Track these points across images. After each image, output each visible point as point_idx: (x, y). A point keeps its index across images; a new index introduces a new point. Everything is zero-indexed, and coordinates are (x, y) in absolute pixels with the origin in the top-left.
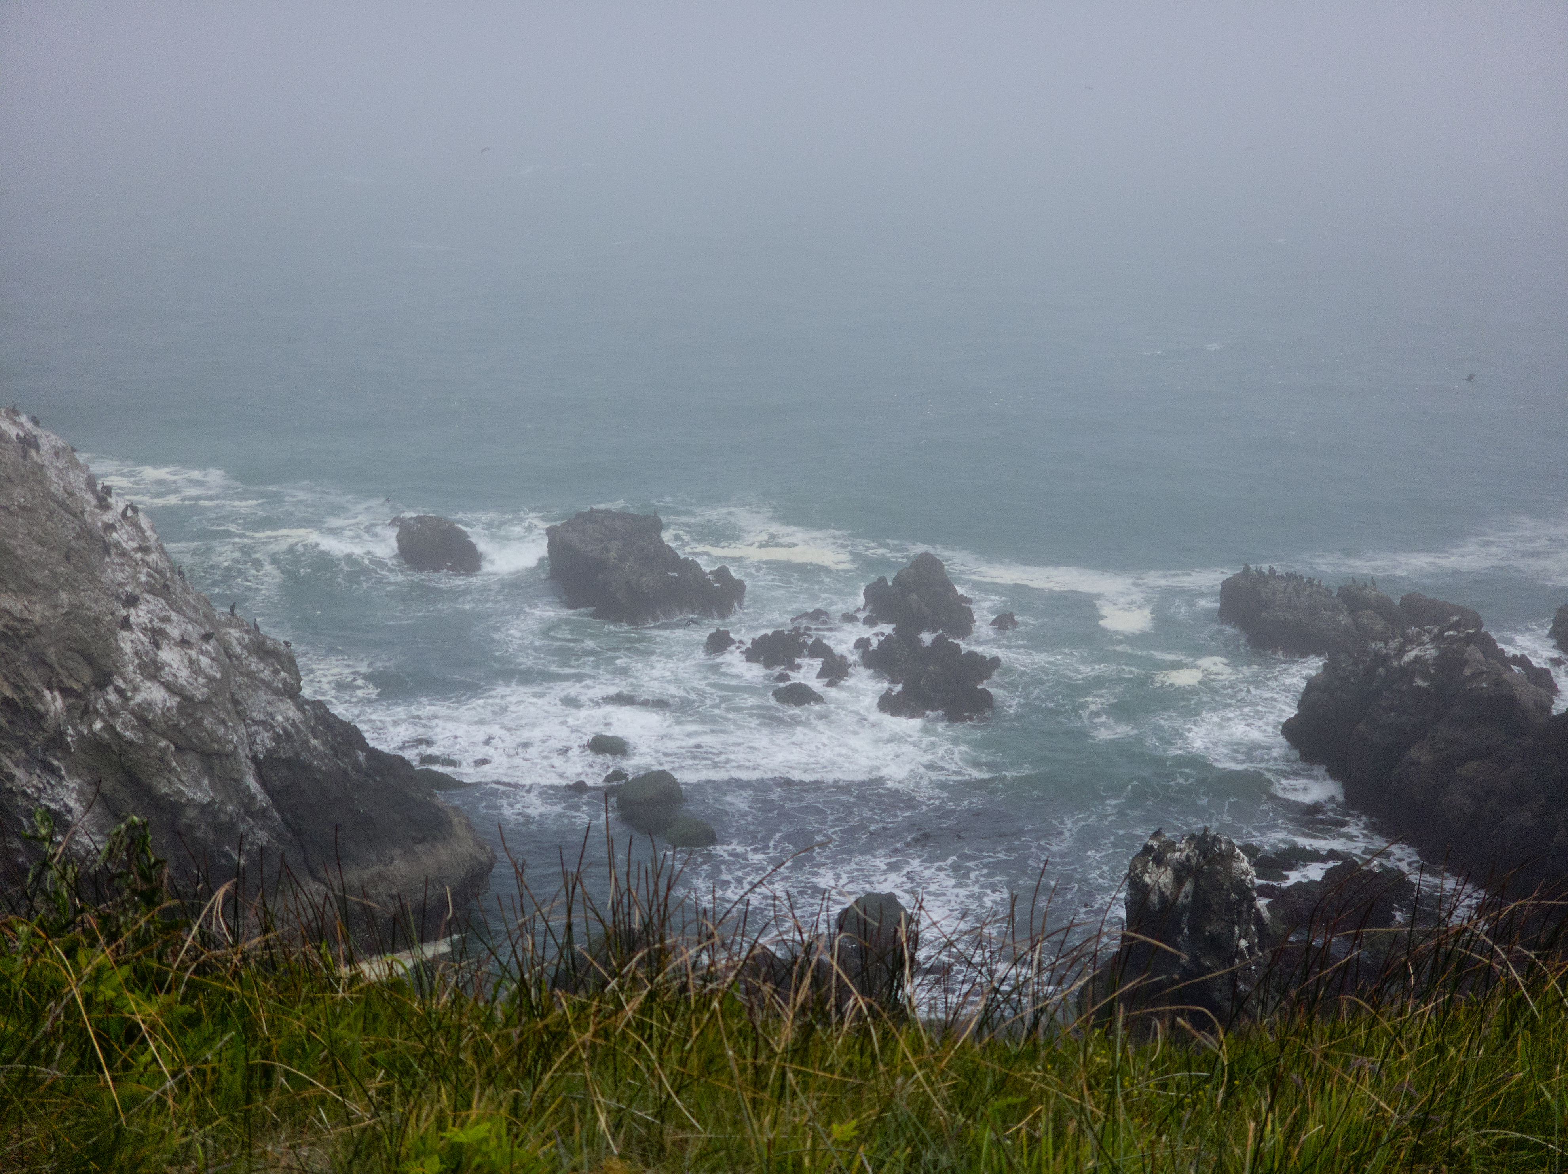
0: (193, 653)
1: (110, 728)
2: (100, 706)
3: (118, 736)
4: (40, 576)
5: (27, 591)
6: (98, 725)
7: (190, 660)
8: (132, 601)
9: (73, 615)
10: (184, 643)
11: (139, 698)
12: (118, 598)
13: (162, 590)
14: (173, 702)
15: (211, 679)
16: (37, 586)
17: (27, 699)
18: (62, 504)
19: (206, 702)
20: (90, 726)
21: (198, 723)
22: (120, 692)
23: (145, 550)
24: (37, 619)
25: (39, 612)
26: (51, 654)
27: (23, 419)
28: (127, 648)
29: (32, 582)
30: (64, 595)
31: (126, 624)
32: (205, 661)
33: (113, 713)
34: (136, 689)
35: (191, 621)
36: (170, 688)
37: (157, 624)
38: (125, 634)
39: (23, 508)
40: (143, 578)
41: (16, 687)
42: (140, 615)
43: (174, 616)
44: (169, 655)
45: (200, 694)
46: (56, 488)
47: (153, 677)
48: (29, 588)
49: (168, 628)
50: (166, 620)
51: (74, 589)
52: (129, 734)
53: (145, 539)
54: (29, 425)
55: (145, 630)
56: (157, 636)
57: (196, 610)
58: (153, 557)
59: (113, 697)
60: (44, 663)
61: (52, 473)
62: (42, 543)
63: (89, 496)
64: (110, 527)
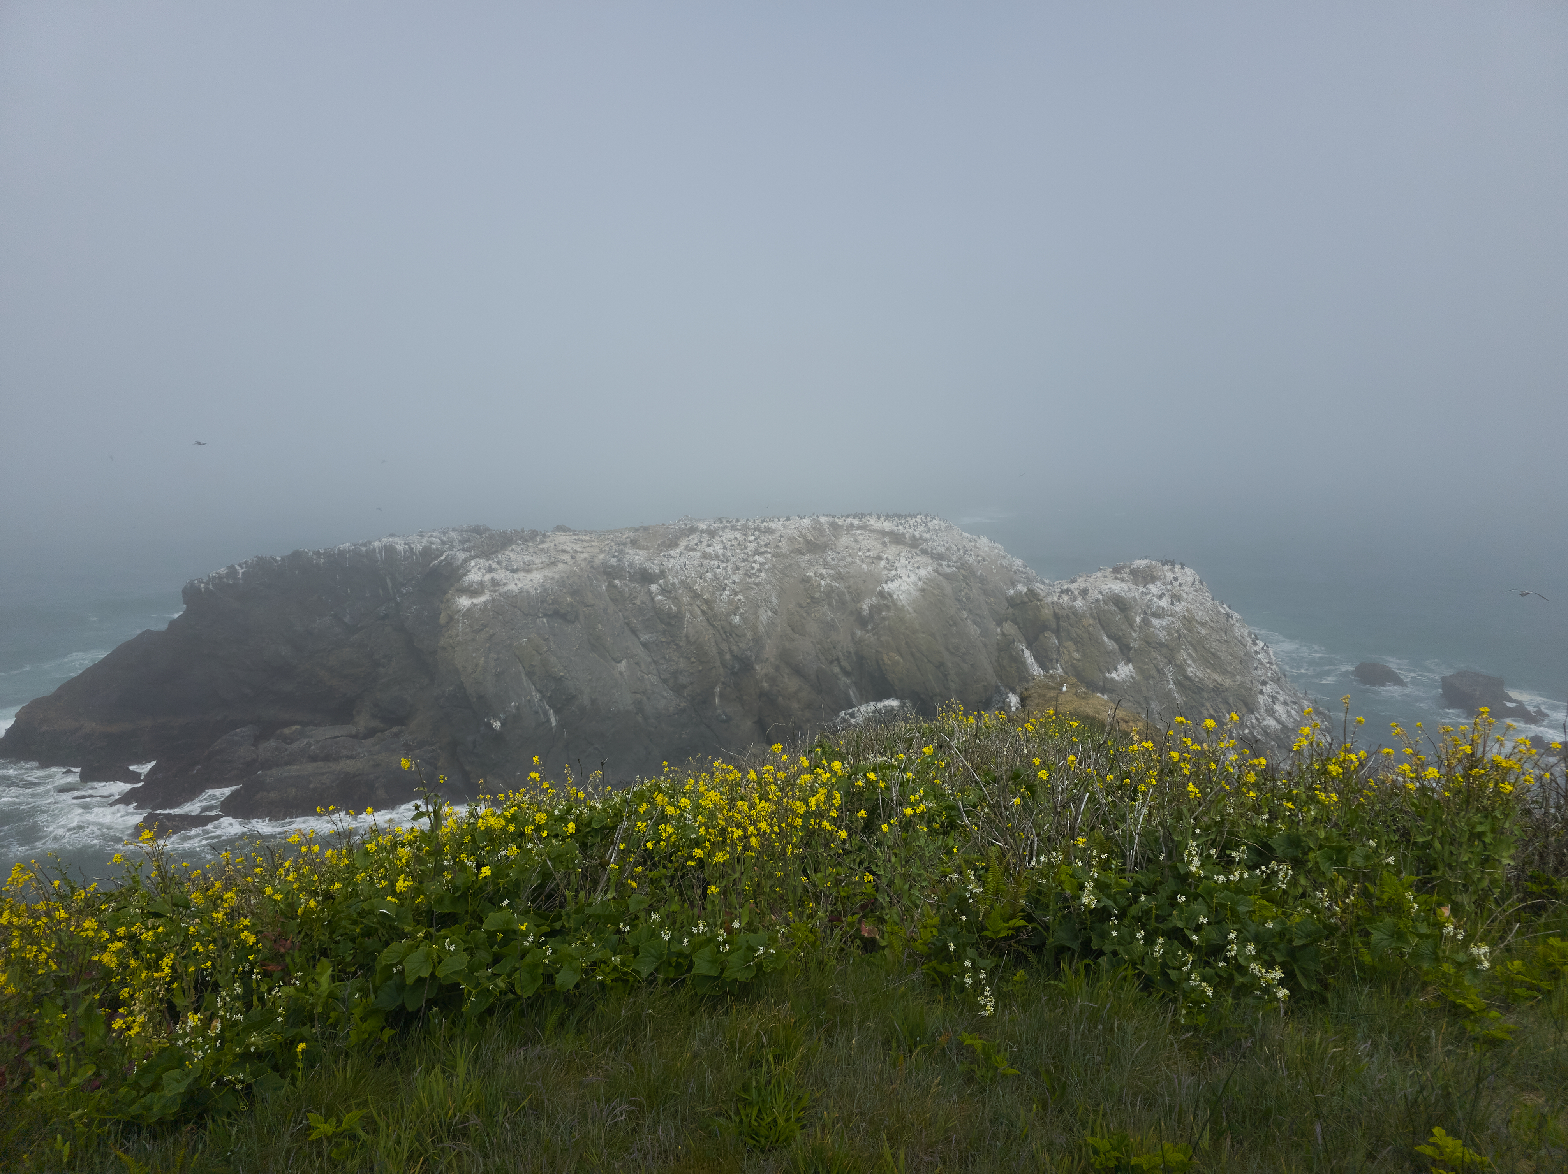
0: (1289, 708)
1: (1251, 733)
2: (1248, 723)
3: (1254, 737)
4: (1229, 669)
5: (1224, 674)
6: (1247, 731)
7: (1288, 711)
8: (1264, 683)
9: (1241, 685)
10: (1285, 703)
11: (1265, 723)
12: (1258, 681)
13: (1277, 681)
14: (1279, 727)
15: (1296, 720)
16: (1228, 672)
17: (1219, 716)
18: (1239, 641)
19: (1293, 729)
20: (1243, 731)
21: (1288, 737)
22: (1257, 719)
23: (1271, 663)
24: (1227, 685)
25: (1228, 683)
26: (1231, 700)
27: (1225, 606)
28: (1261, 702)
29: (1226, 670)
30: (1238, 677)
31: (1261, 692)
32: (1293, 712)
33: (1254, 728)
34: (1264, 719)
35: (1288, 695)
36: (1277, 721)
37: (1274, 694)
38: (1261, 696)
39: (1226, 641)
40: (1270, 675)
41: (1216, 711)
42: (1267, 689)
43: (1281, 692)
44: (1278, 707)
45: (1290, 726)
46: (1237, 634)
47: (1271, 716)
48: (1225, 672)
49: (1278, 696)
50: (1278, 693)
51: (1243, 676)
52: (1259, 737)
53: (1271, 659)
54: (1227, 609)
55: (1269, 696)
56: (1274, 699)
57: (1290, 691)
58: (1274, 667)
59: (1254, 721)
60: (1228, 703)
61: (1236, 628)
62: (1232, 656)
63: (1248, 639)
64: (1256, 652)
